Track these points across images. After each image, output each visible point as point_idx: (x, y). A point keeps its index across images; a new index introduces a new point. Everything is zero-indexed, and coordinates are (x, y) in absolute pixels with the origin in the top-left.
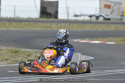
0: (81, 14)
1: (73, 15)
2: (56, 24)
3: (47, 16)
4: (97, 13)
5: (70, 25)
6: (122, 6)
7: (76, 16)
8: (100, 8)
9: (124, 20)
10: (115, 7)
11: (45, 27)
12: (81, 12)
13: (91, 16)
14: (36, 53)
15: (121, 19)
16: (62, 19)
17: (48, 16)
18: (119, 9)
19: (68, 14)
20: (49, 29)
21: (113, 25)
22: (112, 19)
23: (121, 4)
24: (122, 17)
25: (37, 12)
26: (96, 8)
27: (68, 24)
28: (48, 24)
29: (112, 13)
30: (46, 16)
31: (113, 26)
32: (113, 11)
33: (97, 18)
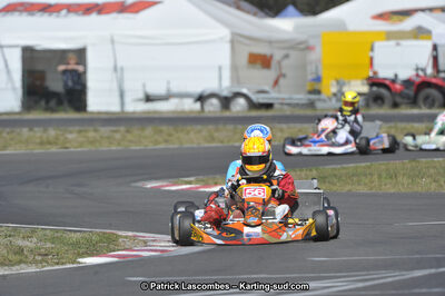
0: (168, 90)
1: (141, 95)
2: (80, 132)
3: (47, 102)
4: (225, 86)
5: (128, 131)
6: (312, 56)
7: (148, 99)
8: (234, 68)
9: (319, 105)
10: (285, 63)
11: (42, 143)
12: (168, 83)
13: (201, 98)
14: (10, 236)
15: (311, 105)
16: (99, 113)
17: (53, 103)
18: (303, 66)
19: (122, 95)
20: (54, 149)
21: (284, 126)
22: (276, 106)
23: (309, 48)
24: (313, 97)
25: (14, 89)
26: (220, 68)
27: (122, 129)
28: (52, 132)
29: (276, 83)
30: (43, 103)
31: (282, 130)
32: (282, 75)
33: (226, 102)
